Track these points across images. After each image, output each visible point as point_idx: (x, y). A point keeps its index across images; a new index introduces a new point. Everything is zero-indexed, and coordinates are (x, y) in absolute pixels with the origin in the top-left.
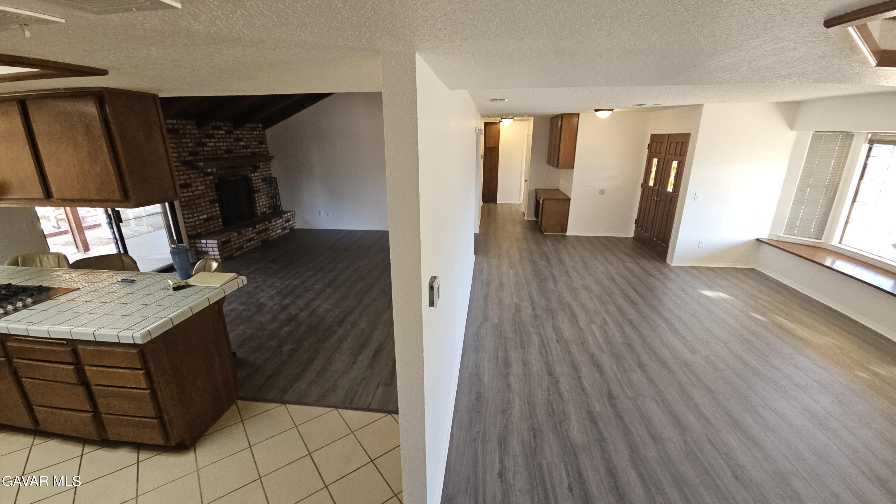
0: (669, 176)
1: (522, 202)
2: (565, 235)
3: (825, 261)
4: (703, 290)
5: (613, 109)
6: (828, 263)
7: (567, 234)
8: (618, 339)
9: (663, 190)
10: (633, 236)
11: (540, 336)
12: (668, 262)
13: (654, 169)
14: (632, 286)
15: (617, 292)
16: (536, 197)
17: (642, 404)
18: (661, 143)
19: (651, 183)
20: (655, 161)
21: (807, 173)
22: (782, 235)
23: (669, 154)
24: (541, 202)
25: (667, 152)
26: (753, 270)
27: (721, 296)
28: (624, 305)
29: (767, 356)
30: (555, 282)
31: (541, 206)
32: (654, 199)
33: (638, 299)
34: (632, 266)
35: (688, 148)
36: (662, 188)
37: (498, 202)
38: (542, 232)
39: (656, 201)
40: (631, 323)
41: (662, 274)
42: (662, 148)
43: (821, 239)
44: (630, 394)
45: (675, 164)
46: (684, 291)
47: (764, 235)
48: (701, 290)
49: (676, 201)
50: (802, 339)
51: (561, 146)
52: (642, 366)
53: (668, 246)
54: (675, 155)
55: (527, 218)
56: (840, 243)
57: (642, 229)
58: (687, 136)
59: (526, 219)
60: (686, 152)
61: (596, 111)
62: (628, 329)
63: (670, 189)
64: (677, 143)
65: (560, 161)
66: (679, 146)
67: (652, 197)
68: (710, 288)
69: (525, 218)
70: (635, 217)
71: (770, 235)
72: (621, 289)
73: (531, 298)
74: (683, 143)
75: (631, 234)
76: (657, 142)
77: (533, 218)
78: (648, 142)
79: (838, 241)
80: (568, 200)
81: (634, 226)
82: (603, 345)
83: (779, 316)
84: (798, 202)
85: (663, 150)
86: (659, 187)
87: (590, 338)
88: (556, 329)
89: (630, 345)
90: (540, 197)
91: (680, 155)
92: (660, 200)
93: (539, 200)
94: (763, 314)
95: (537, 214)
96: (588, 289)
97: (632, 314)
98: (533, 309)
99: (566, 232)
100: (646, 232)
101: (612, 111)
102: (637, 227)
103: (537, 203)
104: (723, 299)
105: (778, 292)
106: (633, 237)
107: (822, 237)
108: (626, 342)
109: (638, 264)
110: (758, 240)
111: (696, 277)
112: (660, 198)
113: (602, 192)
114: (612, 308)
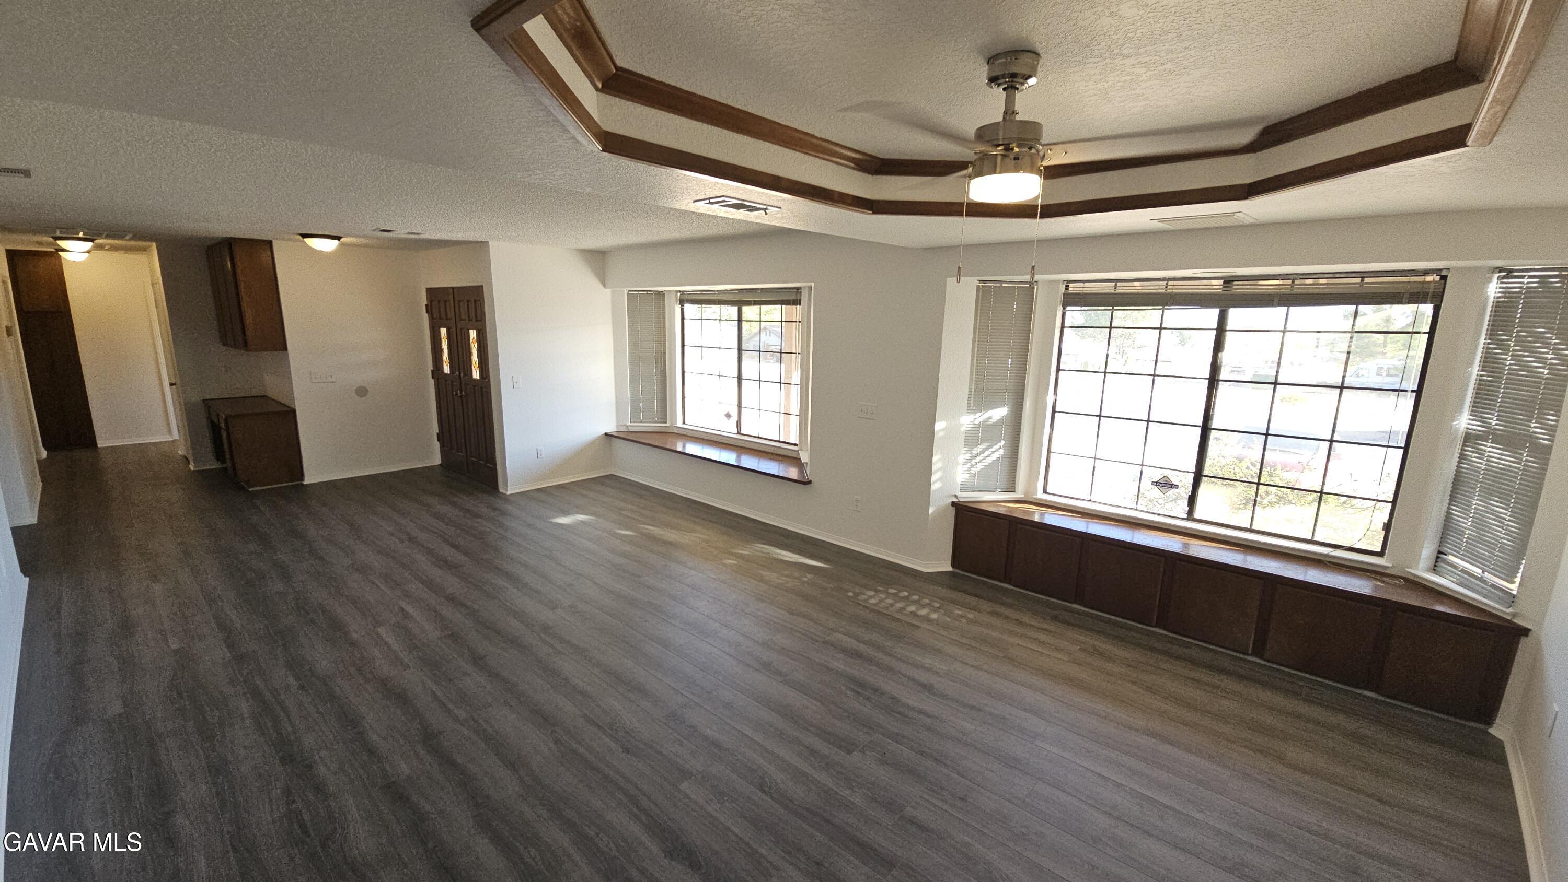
0: (470, 354)
1: (176, 436)
2: (303, 485)
3: (676, 446)
4: (557, 517)
5: (341, 238)
6: (680, 449)
7: (306, 482)
8: (432, 633)
9: (466, 377)
10: (440, 463)
11: (256, 694)
12: (501, 490)
13: (445, 345)
14: (446, 541)
15: (421, 559)
16: (209, 418)
17: (485, 721)
18: (445, 302)
19: (447, 370)
20: (443, 331)
21: (634, 344)
22: (630, 424)
23: (462, 320)
24: (223, 425)
25: (458, 319)
26: (611, 477)
27: (580, 519)
28: (437, 574)
29: (640, 577)
30: (285, 574)
31: (224, 434)
32: (456, 394)
33: (460, 558)
34: (446, 509)
35: (484, 308)
36: (465, 375)
37: (101, 444)
38: (242, 488)
39: (461, 396)
40: (451, 599)
41: (495, 509)
42: (448, 310)
43: (666, 422)
44: (461, 714)
45: (473, 334)
46: (529, 526)
47: (611, 428)
48: (553, 517)
49: (489, 393)
50: (671, 543)
51: (244, 304)
52: (478, 660)
53: (495, 465)
54: (470, 320)
55: (195, 467)
56: (684, 423)
57: (451, 449)
58: (478, 290)
59: (192, 469)
60: (483, 313)
61: (305, 236)
62: (447, 611)
63: (476, 375)
64: (468, 301)
65: (249, 333)
66: (472, 305)
67: (453, 391)
68: (565, 513)
69: (192, 467)
70: (435, 429)
71: (617, 426)
72: (430, 552)
73: (224, 626)
74: (475, 301)
75: (437, 460)
76: (439, 301)
77: (212, 465)
78: (424, 301)
79: (682, 422)
80: (290, 414)
81: (437, 445)
82: (404, 655)
83: (644, 524)
84: (634, 380)
85: (451, 314)
86: (460, 374)
87: (376, 652)
88: (295, 665)
89: (455, 637)
90: (218, 415)
91: (476, 320)
92: (467, 395)
93: (216, 421)
94: (627, 528)
95: (219, 455)
96: (363, 569)
97: (453, 584)
98: (231, 646)
99: (301, 476)
100: (458, 451)
101: (339, 240)
102: (442, 446)
103: (215, 428)
104: (583, 523)
105: (641, 496)
106: (441, 465)
107: (666, 419)
108: (446, 633)
109: (454, 504)
110: (606, 434)
111: (543, 502)
112: (465, 392)
113: (362, 392)
114: (415, 587)
